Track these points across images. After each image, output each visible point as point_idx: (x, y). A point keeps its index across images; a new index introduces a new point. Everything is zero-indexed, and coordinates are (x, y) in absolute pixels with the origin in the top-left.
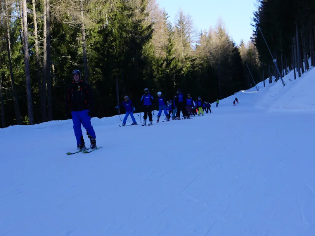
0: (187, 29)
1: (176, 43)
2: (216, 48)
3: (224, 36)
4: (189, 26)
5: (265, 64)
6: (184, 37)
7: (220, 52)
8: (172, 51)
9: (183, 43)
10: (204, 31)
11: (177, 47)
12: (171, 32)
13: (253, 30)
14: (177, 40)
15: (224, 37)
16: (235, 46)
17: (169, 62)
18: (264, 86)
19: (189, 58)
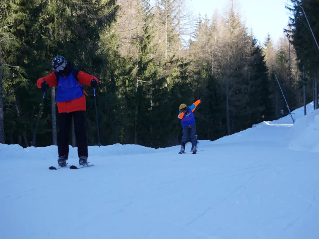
0: (176, 11)
1: (157, 33)
2: (224, 46)
3: (239, 27)
4: (179, 6)
5: (308, 78)
6: (171, 24)
7: (230, 53)
8: (148, 47)
9: (168, 35)
10: (204, 17)
11: (158, 41)
12: (148, 14)
13: (290, 17)
14: (158, 29)
15: (238, 29)
16: (256, 46)
17: (142, 66)
18: (305, 114)
19: (177, 61)
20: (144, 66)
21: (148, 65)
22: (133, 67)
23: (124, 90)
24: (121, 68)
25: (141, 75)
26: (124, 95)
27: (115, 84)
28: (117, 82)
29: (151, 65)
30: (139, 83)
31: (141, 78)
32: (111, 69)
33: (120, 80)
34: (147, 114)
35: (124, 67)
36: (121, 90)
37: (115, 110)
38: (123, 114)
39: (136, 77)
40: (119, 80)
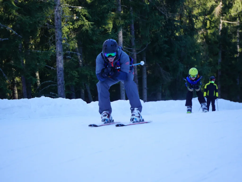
20: (229, 3)
21: (234, 2)
22: (216, 4)
23: (205, 33)
24: (201, 6)
25: (226, 14)
26: (205, 39)
27: (193, 27)
28: (196, 24)
29: (238, 2)
30: (223, 24)
31: (226, 18)
32: (189, 8)
33: (200, 21)
34: (233, 62)
35: (205, 4)
36: (201, 32)
37: (194, 58)
38: (203, 62)
39: (219, 17)
40: (198, 21)
